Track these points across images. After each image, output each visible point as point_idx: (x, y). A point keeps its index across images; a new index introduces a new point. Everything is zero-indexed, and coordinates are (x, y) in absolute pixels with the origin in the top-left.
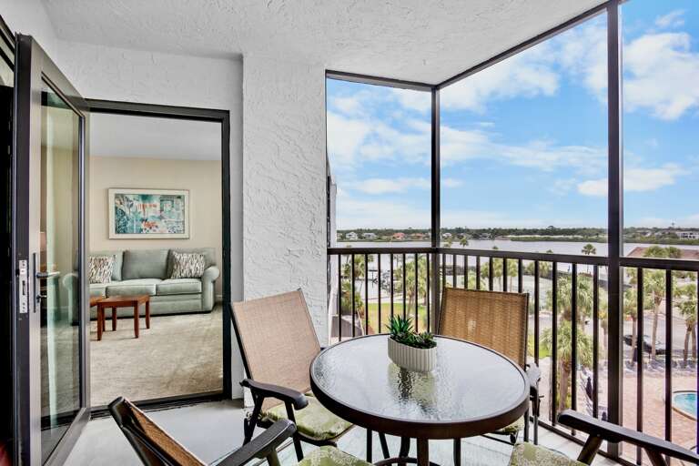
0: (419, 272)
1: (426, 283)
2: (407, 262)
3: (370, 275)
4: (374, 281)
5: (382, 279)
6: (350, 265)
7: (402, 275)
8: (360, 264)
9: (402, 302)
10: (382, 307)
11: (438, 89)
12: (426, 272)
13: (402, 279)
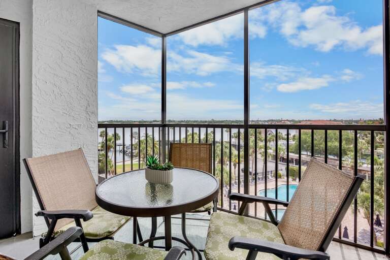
0: (148, 145)
1: (152, 151)
2: (141, 139)
3: (118, 148)
4: (120, 151)
5: (125, 149)
6: (105, 142)
7: (138, 147)
8: (112, 141)
9: (138, 162)
10: (125, 166)
11: (165, 36)
12: (152, 144)
13: (138, 149)
